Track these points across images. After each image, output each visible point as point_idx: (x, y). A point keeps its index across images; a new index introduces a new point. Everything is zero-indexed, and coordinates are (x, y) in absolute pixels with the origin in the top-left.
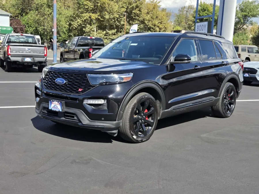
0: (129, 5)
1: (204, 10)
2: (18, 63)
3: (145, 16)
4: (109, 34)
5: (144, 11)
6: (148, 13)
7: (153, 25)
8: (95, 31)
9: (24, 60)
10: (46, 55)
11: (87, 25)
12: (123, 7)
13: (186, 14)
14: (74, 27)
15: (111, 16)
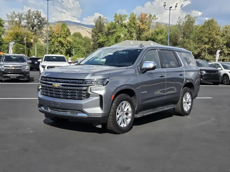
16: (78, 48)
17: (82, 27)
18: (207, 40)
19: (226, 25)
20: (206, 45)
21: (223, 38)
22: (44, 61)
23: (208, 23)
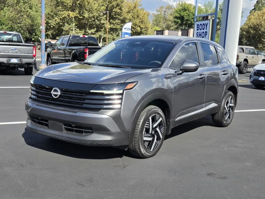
0: (109, 3)
1: (185, 10)
2: (2, 64)
3: (126, 15)
4: (89, 34)
5: (125, 9)
6: (129, 12)
7: (134, 25)
8: (74, 30)
9: (10, 61)
10: (34, 56)
11: (66, 24)
12: (103, 5)
13: (164, 14)
14: (52, 25)
15: (90, 14)
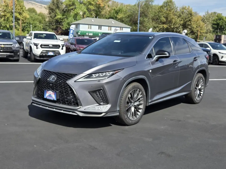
1: (220, 19)
16: (34, 25)
17: (31, 3)
18: (164, 20)
19: (183, 6)
20: (164, 25)
21: (180, 18)
22: (34, 38)
23: (167, 3)
